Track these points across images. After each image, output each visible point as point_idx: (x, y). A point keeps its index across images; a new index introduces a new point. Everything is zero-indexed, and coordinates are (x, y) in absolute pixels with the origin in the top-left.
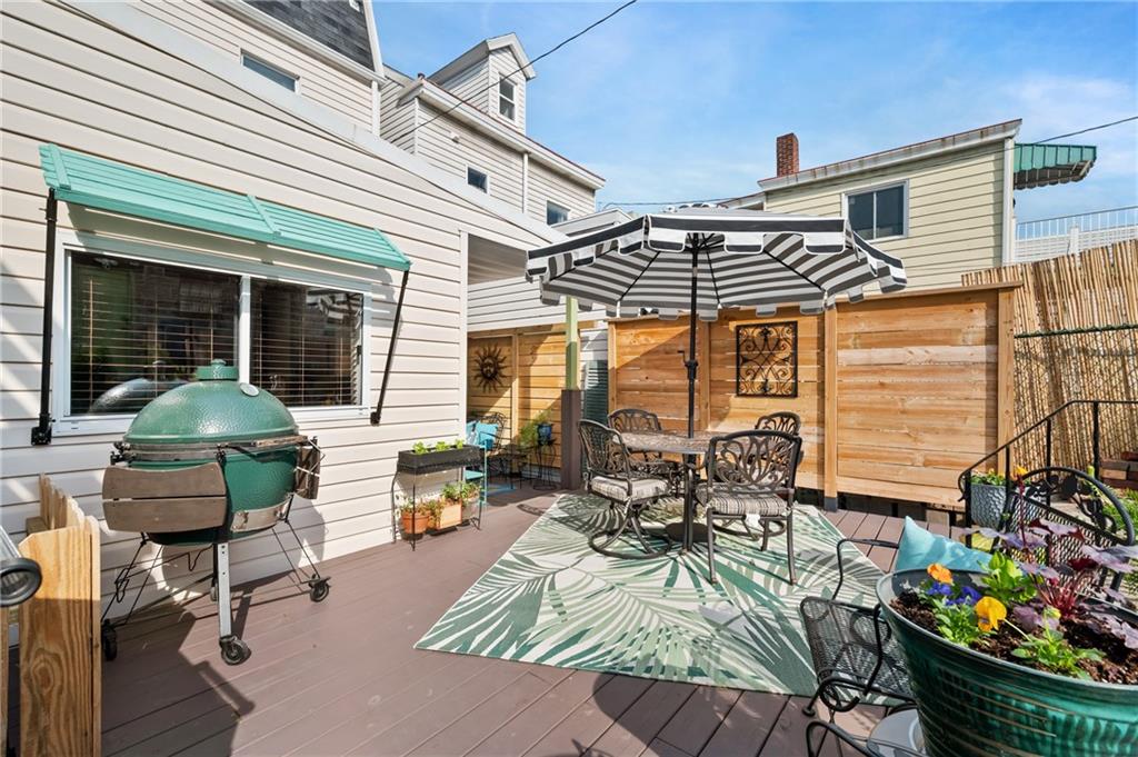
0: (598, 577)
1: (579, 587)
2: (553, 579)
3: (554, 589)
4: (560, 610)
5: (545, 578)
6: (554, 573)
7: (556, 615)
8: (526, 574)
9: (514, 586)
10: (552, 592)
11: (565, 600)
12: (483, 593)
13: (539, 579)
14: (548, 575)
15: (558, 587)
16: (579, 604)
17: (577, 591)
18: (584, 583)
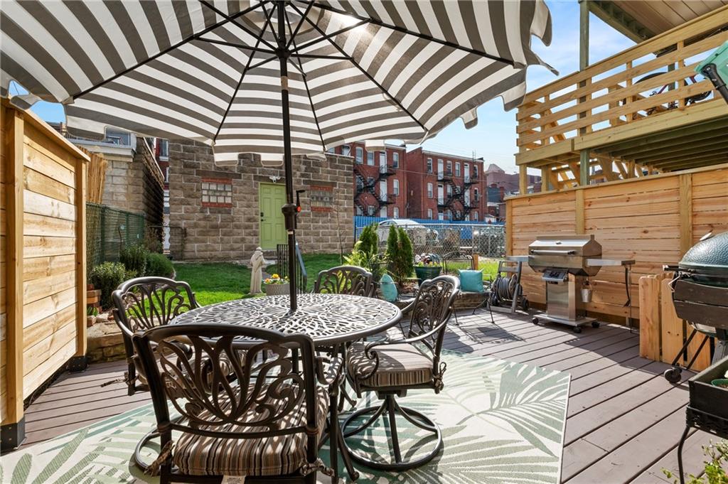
0: (453, 399)
1: (470, 393)
2: (492, 405)
3: (491, 394)
4: (487, 379)
5: (499, 406)
6: (491, 410)
7: (489, 377)
8: (517, 413)
9: (526, 402)
10: (493, 391)
11: (483, 384)
12: (551, 400)
13: (505, 406)
14: (497, 409)
15: (488, 396)
16: (471, 381)
17: (472, 390)
18: (464, 396)
